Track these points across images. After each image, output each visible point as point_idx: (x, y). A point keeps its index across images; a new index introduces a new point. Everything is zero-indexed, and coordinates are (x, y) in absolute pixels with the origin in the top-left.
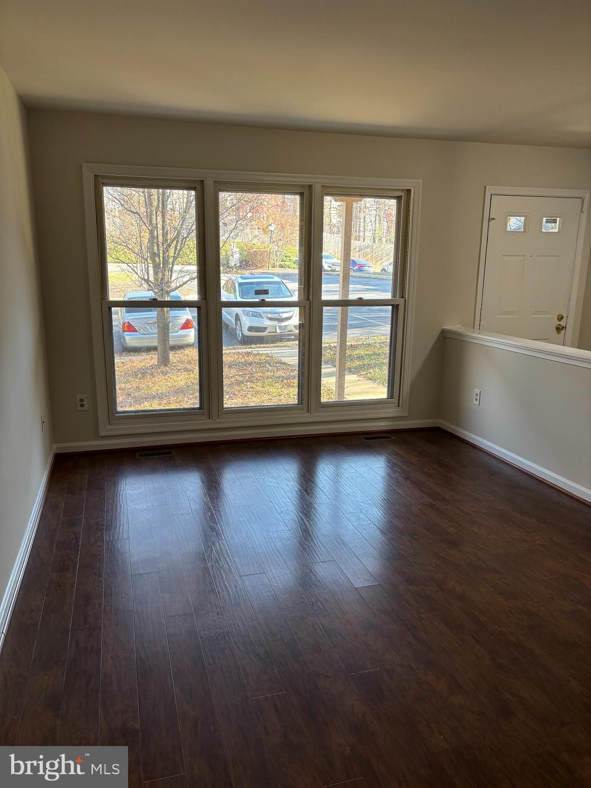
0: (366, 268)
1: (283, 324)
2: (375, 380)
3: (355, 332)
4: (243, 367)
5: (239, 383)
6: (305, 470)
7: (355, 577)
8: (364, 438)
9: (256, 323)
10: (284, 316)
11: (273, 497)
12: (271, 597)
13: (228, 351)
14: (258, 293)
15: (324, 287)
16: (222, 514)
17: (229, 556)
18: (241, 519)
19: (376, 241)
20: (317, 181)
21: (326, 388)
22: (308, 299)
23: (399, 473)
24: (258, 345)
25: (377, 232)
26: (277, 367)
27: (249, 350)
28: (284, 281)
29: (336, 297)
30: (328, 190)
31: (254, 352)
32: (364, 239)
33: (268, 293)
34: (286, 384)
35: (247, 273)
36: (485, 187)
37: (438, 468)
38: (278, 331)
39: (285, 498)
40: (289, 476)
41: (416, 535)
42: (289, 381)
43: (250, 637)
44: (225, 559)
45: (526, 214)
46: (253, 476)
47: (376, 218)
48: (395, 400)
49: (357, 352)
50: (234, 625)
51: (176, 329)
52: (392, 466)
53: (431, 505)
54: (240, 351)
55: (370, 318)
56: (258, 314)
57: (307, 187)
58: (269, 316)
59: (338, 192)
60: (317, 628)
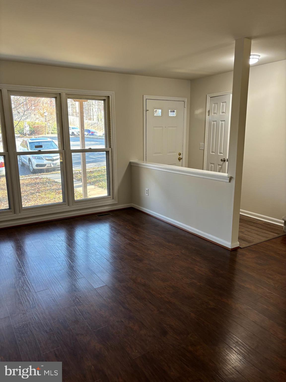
0: (95, 134)
1: (54, 162)
2: (103, 187)
3: (92, 165)
4: (34, 185)
5: (32, 194)
6: (68, 235)
7: (94, 284)
8: (98, 216)
9: (40, 162)
10: (55, 158)
11: (52, 250)
12: (52, 300)
13: (26, 177)
14: (37, 147)
15: (71, 143)
16: (24, 262)
17: (29, 284)
18: (35, 264)
19: (99, 121)
20: (63, 92)
21: (79, 193)
22: (64, 150)
23: (114, 230)
24: (42, 174)
25: (99, 116)
26: (52, 184)
27: (37, 177)
28: (54, 141)
29: (79, 148)
30: (70, 96)
31: (40, 177)
32: (93, 120)
33: (42, 147)
34: (57, 192)
35: (33, 137)
36: (143, 95)
37: (132, 226)
38: (52, 166)
39: (58, 250)
40: (60, 239)
41: (123, 259)
42: (59, 191)
43: (41, 323)
44: (27, 285)
45: (162, 108)
46: (41, 241)
47: (98, 109)
48: (111, 196)
49: (94, 174)
50: (33, 318)
52: (112, 227)
53: (129, 244)
54: (32, 177)
55: (99, 158)
56: (41, 158)
57: (59, 94)
58: (47, 158)
59: (75, 97)
60: (76, 311)
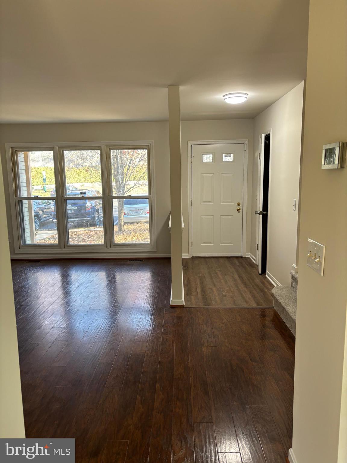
36: (188, 141)
45: (213, 153)
48: (150, 244)
51: (145, 213)
